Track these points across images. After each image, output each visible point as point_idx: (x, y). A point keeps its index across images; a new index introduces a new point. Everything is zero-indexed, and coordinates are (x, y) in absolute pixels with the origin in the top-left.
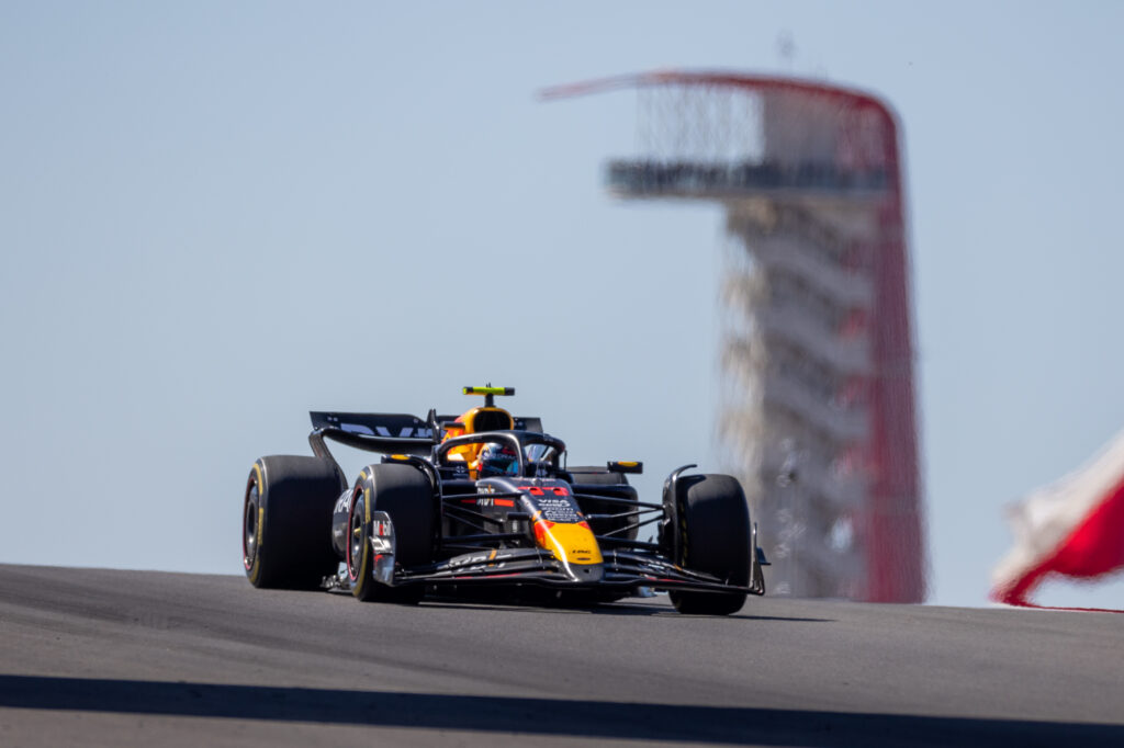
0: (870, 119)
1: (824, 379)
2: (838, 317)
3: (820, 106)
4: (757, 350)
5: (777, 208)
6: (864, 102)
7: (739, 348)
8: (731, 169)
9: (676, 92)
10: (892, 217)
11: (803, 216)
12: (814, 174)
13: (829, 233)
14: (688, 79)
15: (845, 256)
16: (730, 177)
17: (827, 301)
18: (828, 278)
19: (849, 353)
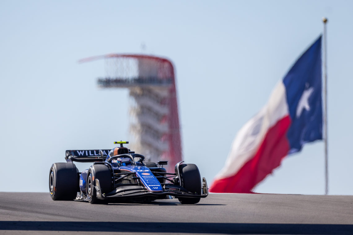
0: (166, 65)
1: (157, 135)
5: (143, 89)
6: (164, 61)
8: (130, 79)
9: (115, 59)
11: (150, 91)
12: (152, 80)
13: (157, 96)
14: (118, 56)
15: (162, 102)
16: (130, 82)
17: (157, 114)
18: (158, 108)
19: (163, 127)
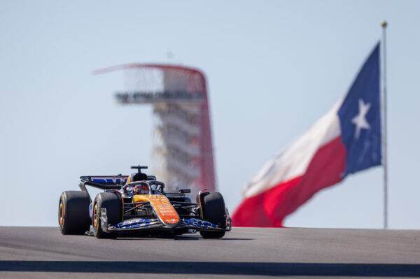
0: (197, 77)
1: (186, 158)
2: (189, 139)
3: (181, 73)
4: (165, 150)
5: (169, 105)
6: (194, 72)
7: (158, 149)
8: (154, 93)
10: (205, 107)
11: (177, 108)
12: (180, 94)
13: (185, 113)
15: (191, 120)
16: (154, 96)
17: (185, 134)
18: (186, 127)
19: (193, 150)
